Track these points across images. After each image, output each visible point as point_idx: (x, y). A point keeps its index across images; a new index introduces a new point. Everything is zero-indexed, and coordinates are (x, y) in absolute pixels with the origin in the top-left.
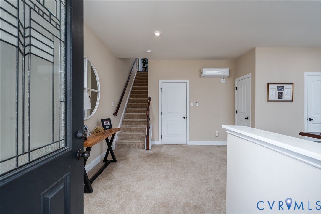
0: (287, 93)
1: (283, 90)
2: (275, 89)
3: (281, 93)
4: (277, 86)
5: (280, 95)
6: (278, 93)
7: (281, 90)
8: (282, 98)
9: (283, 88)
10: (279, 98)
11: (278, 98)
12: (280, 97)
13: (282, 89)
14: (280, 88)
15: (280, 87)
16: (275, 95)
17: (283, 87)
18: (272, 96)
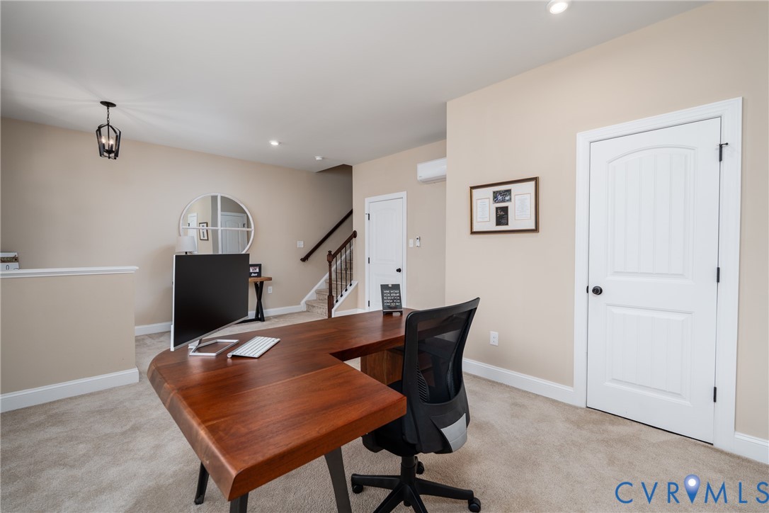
0: (521, 209)
1: (510, 200)
2: (488, 200)
3: (505, 209)
4: (494, 192)
5: (502, 216)
6: (497, 208)
7: (503, 201)
8: (507, 224)
9: (510, 194)
10: (498, 223)
11: (497, 225)
12: (503, 221)
13: (507, 198)
14: (502, 195)
15: (500, 193)
16: (488, 216)
17: (509, 191)
18: (481, 220)
